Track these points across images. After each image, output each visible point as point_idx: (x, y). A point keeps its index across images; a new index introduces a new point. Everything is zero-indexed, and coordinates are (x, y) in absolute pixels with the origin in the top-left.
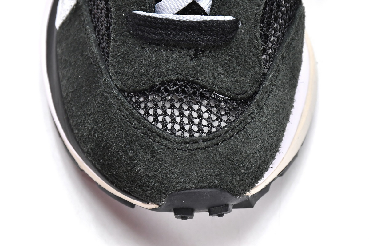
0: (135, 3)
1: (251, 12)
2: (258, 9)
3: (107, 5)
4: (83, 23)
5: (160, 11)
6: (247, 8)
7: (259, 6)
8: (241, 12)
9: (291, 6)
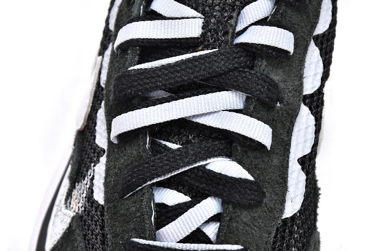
0: (133, 229)
1: (261, 240)
2: (268, 237)
3: (103, 231)
4: (76, 249)
5: (161, 238)
6: (256, 236)
7: (269, 234)
8: (250, 240)
9: (305, 233)
